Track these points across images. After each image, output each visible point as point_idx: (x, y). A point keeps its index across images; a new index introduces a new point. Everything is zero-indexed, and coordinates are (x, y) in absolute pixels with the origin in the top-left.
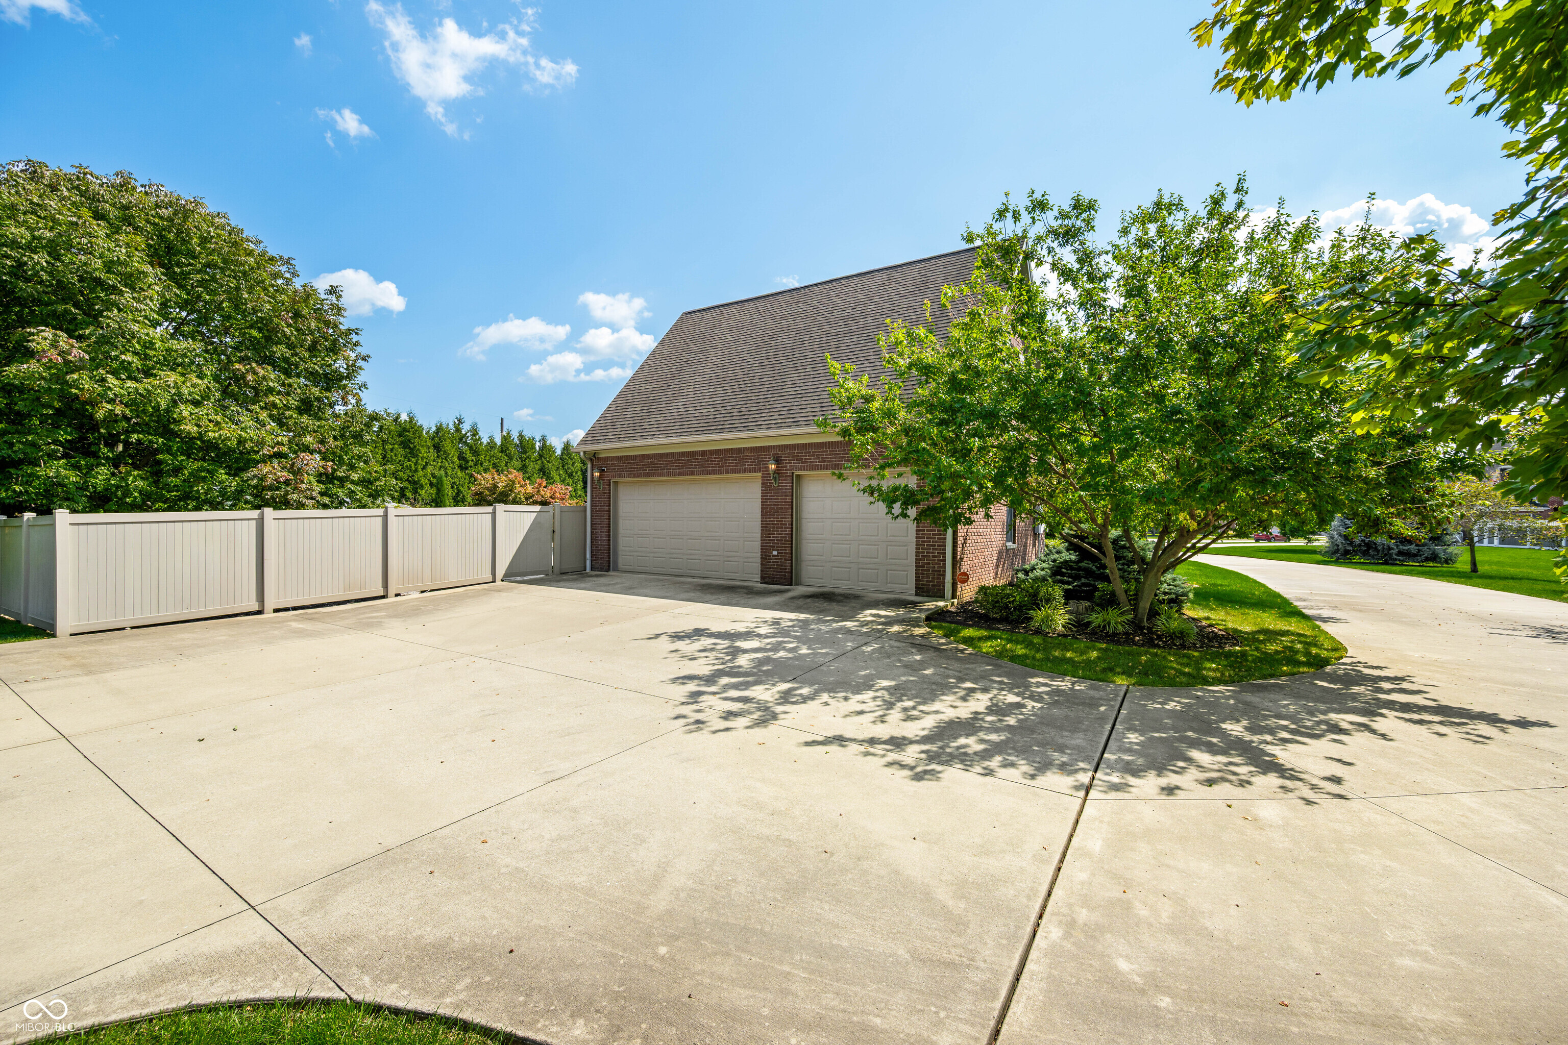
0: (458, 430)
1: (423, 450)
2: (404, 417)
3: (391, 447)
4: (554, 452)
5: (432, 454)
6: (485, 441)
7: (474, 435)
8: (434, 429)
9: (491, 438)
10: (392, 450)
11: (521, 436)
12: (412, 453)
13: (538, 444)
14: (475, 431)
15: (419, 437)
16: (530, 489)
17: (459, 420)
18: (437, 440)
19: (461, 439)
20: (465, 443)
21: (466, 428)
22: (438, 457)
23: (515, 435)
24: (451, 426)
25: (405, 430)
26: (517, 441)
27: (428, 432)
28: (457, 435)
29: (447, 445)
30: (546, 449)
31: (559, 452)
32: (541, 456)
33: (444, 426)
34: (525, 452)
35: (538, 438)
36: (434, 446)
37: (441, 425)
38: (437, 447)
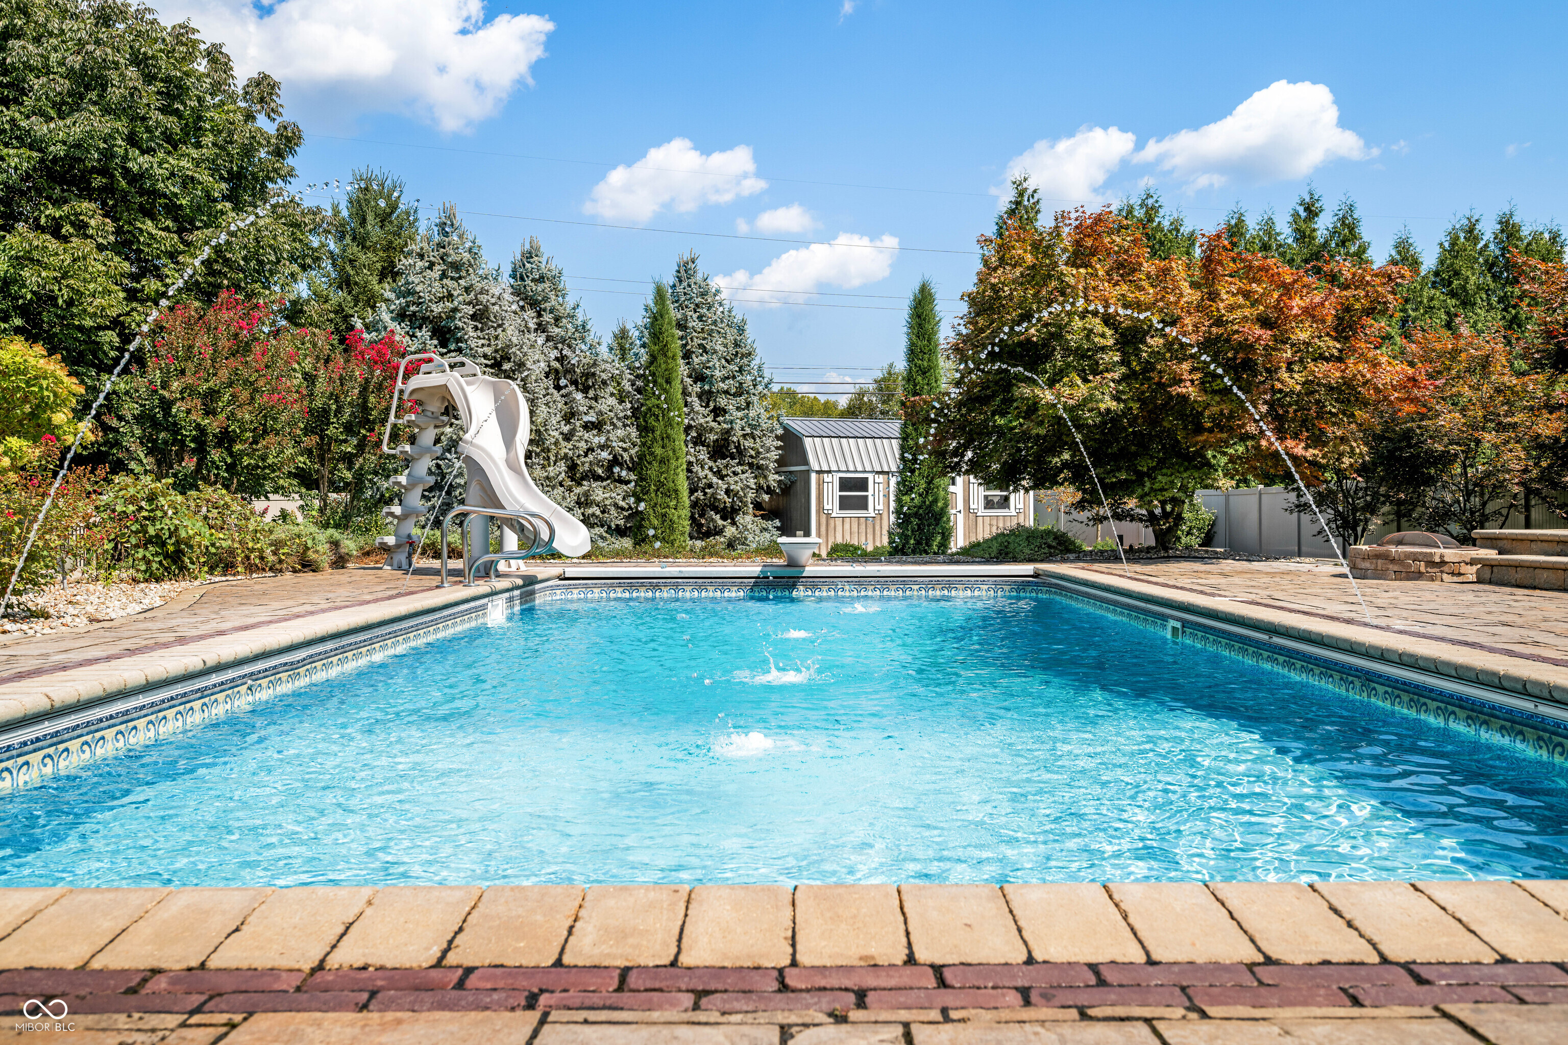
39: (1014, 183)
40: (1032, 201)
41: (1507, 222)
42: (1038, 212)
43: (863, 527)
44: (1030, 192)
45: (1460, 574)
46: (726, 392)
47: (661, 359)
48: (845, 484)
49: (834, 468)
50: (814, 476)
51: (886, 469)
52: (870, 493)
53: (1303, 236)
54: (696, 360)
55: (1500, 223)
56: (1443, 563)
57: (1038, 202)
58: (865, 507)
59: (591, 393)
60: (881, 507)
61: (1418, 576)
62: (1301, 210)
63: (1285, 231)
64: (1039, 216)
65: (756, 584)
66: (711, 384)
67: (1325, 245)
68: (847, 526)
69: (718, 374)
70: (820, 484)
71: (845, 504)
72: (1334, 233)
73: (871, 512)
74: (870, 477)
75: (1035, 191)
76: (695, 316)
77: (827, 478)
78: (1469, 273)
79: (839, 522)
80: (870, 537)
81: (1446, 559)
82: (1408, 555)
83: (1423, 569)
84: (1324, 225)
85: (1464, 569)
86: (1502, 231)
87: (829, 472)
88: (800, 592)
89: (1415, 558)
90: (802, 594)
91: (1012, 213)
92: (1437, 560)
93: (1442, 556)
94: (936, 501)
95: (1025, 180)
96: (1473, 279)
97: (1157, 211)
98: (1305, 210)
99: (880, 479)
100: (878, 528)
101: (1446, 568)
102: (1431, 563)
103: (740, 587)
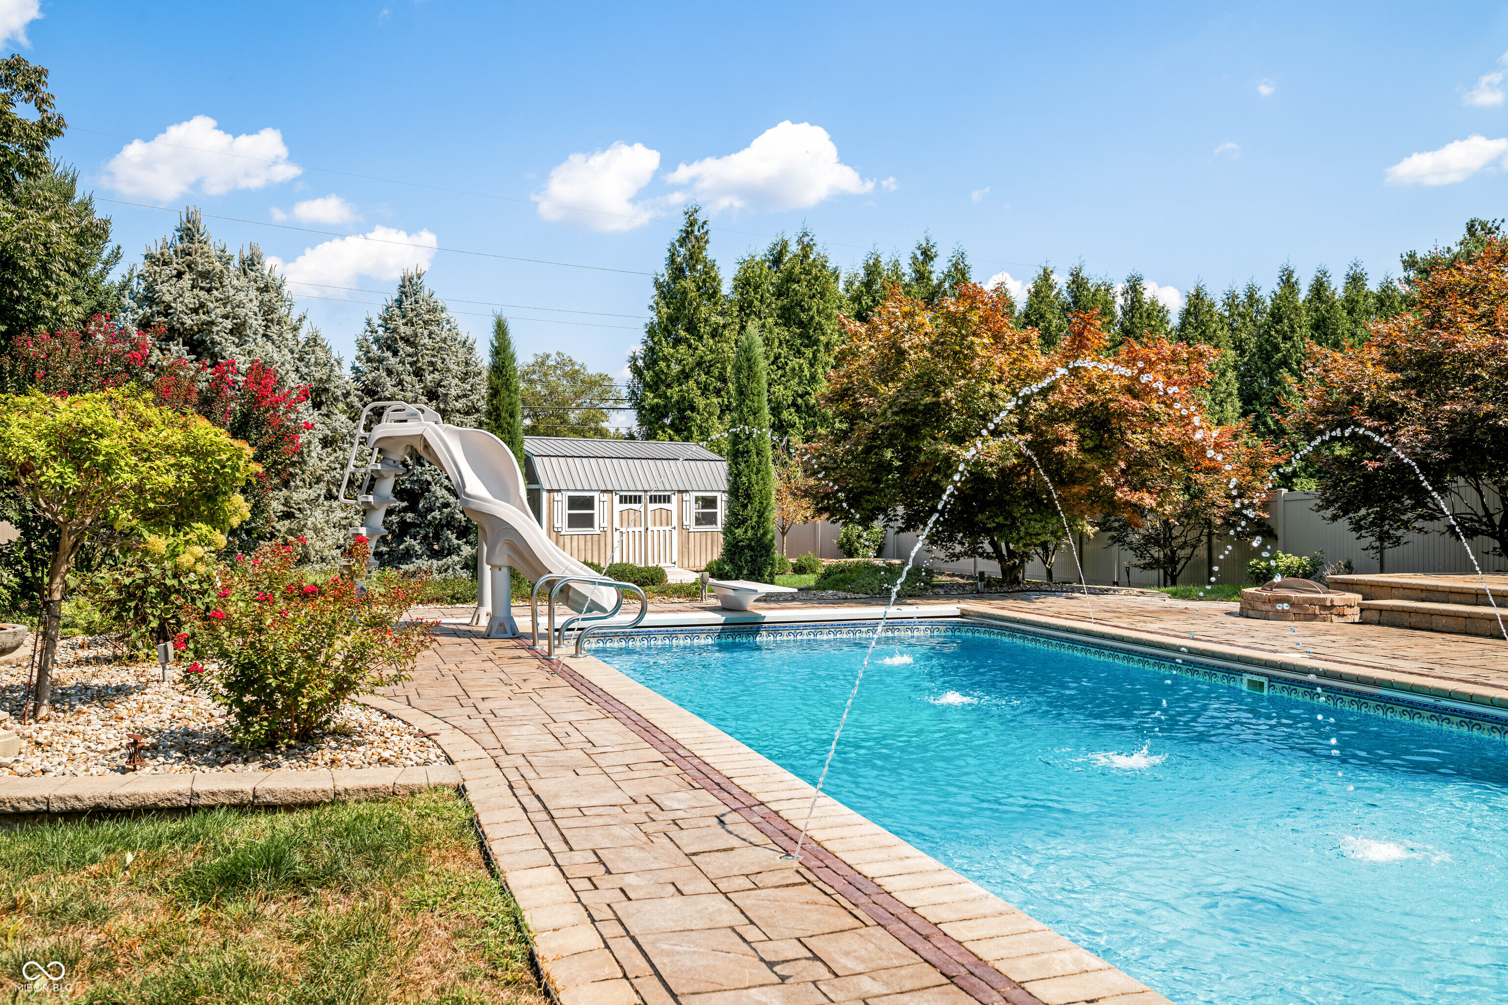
39: (686, 213)
40: (702, 231)
41: (1078, 274)
42: (707, 242)
43: (589, 544)
44: (700, 223)
45: (1344, 615)
46: (458, 411)
47: (504, 393)
48: (574, 503)
49: (563, 487)
50: (545, 495)
51: (610, 488)
52: (596, 512)
53: (921, 277)
54: (429, 378)
55: (1072, 274)
56: (1333, 606)
57: (707, 232)
58: (591, 525)
59: (324, 410)
60: (605, 525)
61: (1314, 617)
62: (918, 253)
63: (907, 271)
64: (707, 246)
65: (723, 631)
66: (446, 402)
67: (940, 285)
68: (575, 543)
69: (453, 392)
70: (551, 502)
71: (574, 522)
72: (949, 275)
73: (597, 530)
74: (596, 495)
75: (705, 223)
76: (426, 333)
77: (557, 496)
78: (1051, 317)
79: (568, 539)
80: (596, 553)
81: (1335, 603)
82: (1306, 600)
83: (1317, 612)
84: (939, 268)
85: (1348, 611)
86: (1073, 282)
87: (559, 491)
88: (763, 638)
89: (1312, 602)
90: (765, 639)
91: (683, 242)
92: (1328, 604)
93: (1332, 601)
94: (765, 534)
95: (696, 211)
96: (1055, 322)
97: (811, 249)
98: (922, 254)
99: (606, 497)
100: (602, 545)
101: (1334, 611)
102: (1324, 607)
103: (708, 634)
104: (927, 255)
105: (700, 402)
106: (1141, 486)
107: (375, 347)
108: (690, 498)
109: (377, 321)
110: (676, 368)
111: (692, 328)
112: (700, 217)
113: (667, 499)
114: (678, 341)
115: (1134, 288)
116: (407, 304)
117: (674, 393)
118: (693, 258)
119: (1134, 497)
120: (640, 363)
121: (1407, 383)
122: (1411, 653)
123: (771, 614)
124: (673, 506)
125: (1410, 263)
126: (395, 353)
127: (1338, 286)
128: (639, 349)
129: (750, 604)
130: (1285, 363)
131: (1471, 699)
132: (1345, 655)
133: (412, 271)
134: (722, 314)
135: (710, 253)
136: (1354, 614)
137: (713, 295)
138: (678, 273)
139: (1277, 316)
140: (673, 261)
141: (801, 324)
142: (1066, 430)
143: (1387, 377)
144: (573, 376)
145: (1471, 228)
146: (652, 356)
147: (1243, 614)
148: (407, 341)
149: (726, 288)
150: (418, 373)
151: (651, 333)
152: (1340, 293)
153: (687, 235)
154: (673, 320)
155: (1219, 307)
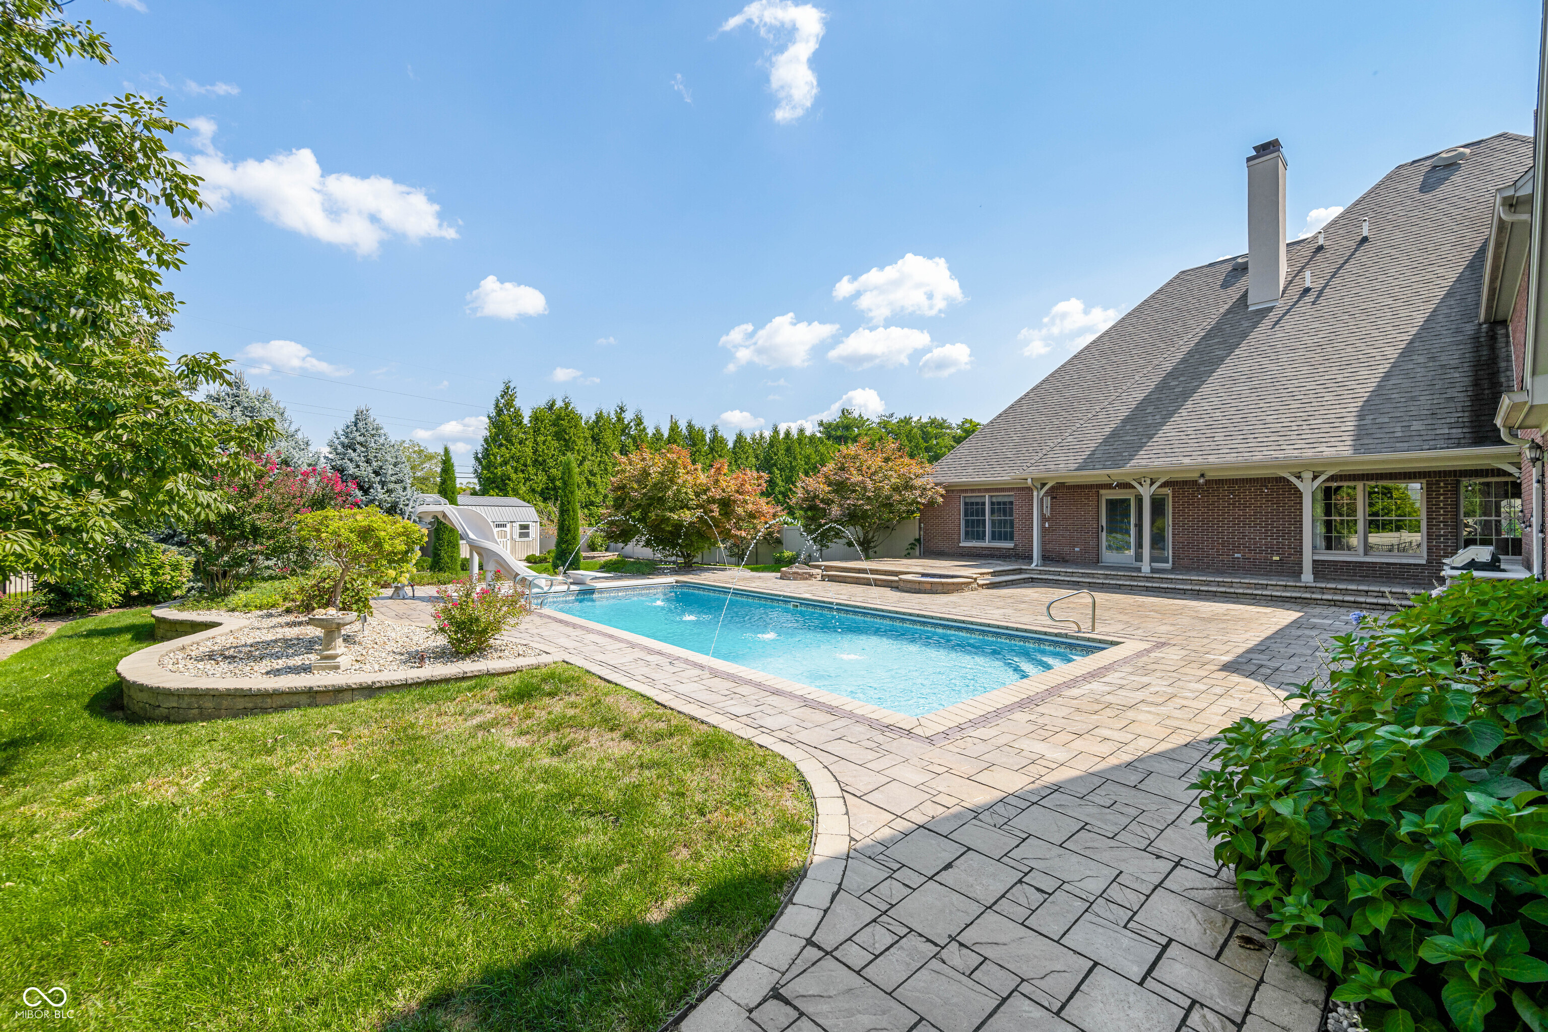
0: (620, 419)
1: (580, 442)
2: (559, 404)
3: (543, 438)
4: (726, 445)
5: (591, 448)
6: (650, 431)
7: (638, 425)
8: (594, 418)
9: (658, 430)
10: (544, 442)
11: (690, 426)
12: (567, 445)
13: (708, 435)
14: (639, 421)
15: (576, 427)
16: (703, 478)
17: (621, 409)
18: (596, 430)
19: (623, 431)
20: (629, 435)
21: (628, 416)
22: (597, 450)
23: (683, 426)
24: (613, 415)
25: (559, 418)
26: (685, 432)
27: (587, 422)
28: (619, 427)
29: (608, 437)
30: (716, 439)
31: (731, 445)
32: (712, 450)
33: (605, 414)
34: (694, 445)
35: (708, 429)
36: (592, 437)
37: (601, 413)
38: (596, 439)
39: (504, 383)
44: (512, 388)
45: (816, 578)
75: (515, 388)
76: (372, 440)
81: (813, 574)
82: (804, 573)
83: (807, 577)
91: (503, 397)
92: (811, 574)
95: (510, 382)
101: (813, 576)
102: (809, 575)
104: (622, 410)
105: (514, 476)
106: (740, 529)
107: (339, 447)
108: (516, 525)
109: (340, 432)
110: (499, 460)
111: (509, 440)
112: (512, 385)
113: (505, 526)
114: (501, 445)
115: (714, 430)
116: (360, 425)
117: (499, 471)
118: (509, 404)
119: (738, 533)
120: (480, 456)
121: (834, 491)
122: (843, 592)
123: (599, 585)
124: (508, 529)
125: (821, 424)
126: (355, 450)
127: (794, 433)
128: (480, 449)
129: (588, 581)
130: (775, 465)
131: (865, 608)
132: (822, 594)
133: (363, 408)
134: (524, 433)
135: (517, 403)
136: (819, 577)
137: (520, 424)
138: (499, 412)
139: (771, 445)
140: (497, 406)
141: (565, 440)
142: (715, 507)
143: (827, 489)
144: (420, 452)
145: (843, 412)
146: (487, 453)
147: (781, 578)
148: (361, 444)
149: (526, 421)
150: (368, 461)
151: (486, 440)
152: (796, 436)
153: (505, 393)
154: (497, 435)
155: (749, 440)
